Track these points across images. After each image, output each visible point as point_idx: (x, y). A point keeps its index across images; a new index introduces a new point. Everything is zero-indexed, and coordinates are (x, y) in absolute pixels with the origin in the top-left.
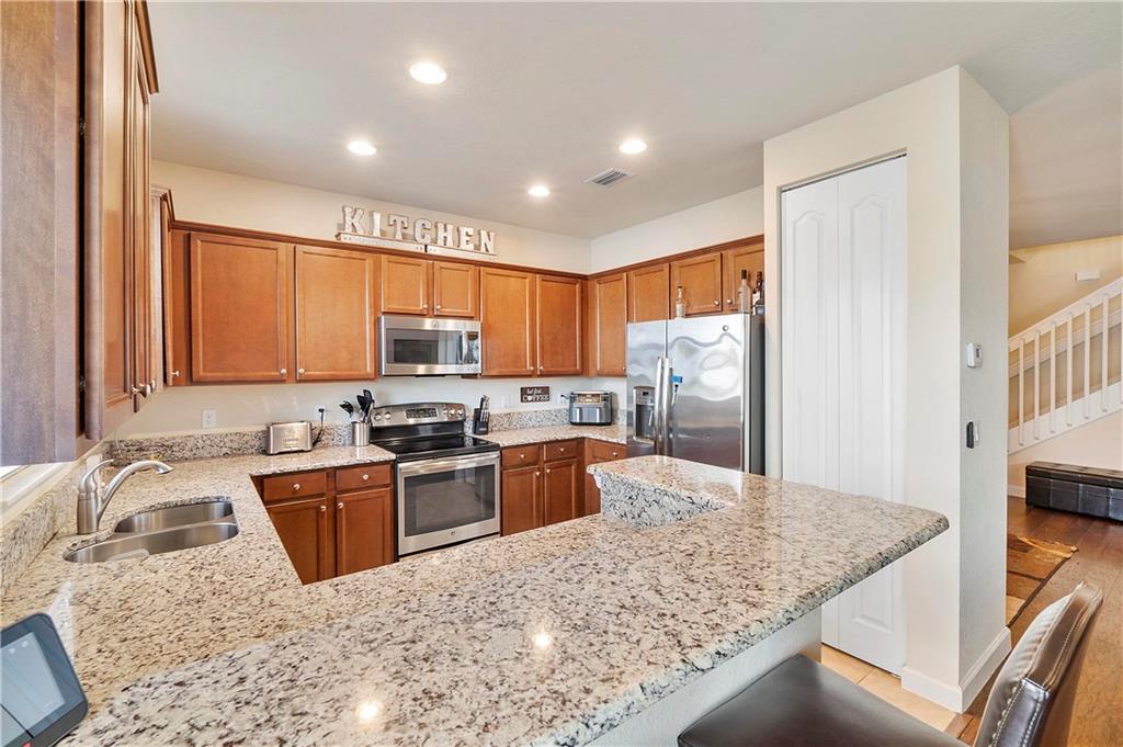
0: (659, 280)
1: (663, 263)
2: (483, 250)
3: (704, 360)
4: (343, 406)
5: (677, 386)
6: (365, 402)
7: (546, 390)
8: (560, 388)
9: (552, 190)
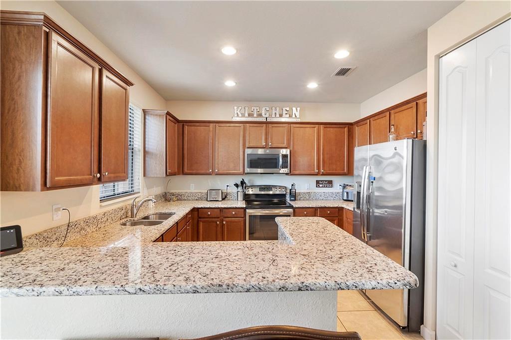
0: (384, 121)
1: (386, 112)
2: (294, 116)
3: (385, 168)
4: (235, 185)
5: (372, 182)
6: (243, 183)
7: (330, 182)
8: (338, 181)
9: (319, 85)
